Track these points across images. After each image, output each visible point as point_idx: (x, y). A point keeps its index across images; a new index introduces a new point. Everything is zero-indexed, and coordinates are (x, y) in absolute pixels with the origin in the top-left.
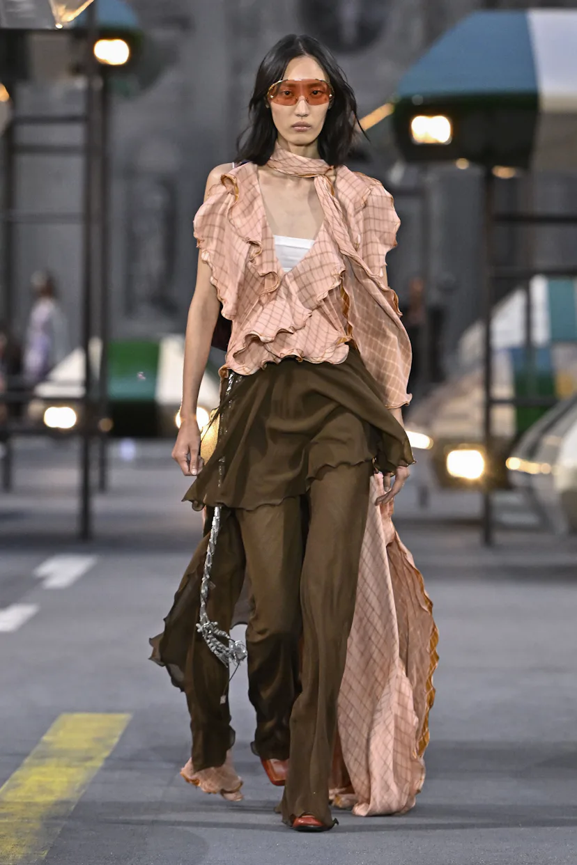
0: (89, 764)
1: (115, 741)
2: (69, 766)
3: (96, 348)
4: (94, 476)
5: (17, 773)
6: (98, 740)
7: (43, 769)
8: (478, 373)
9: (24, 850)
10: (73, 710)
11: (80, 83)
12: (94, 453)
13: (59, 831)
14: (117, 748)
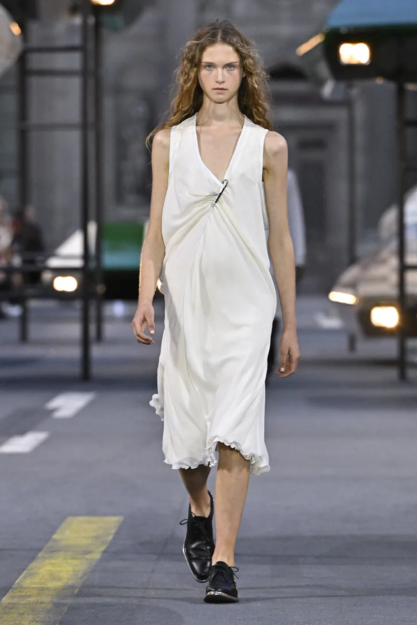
0: (89, 556)
1: (110, 537)
2: (73, 558)
3: (92, 229)
4: (93, 329)
5: (33, 565)
6: (97, 538)
7: (53, 561)
8: (394, 245)
10: (77, 514)
11: (77, 20)
12: (93, 313)
13: (66, 608)
14: (111, 544)
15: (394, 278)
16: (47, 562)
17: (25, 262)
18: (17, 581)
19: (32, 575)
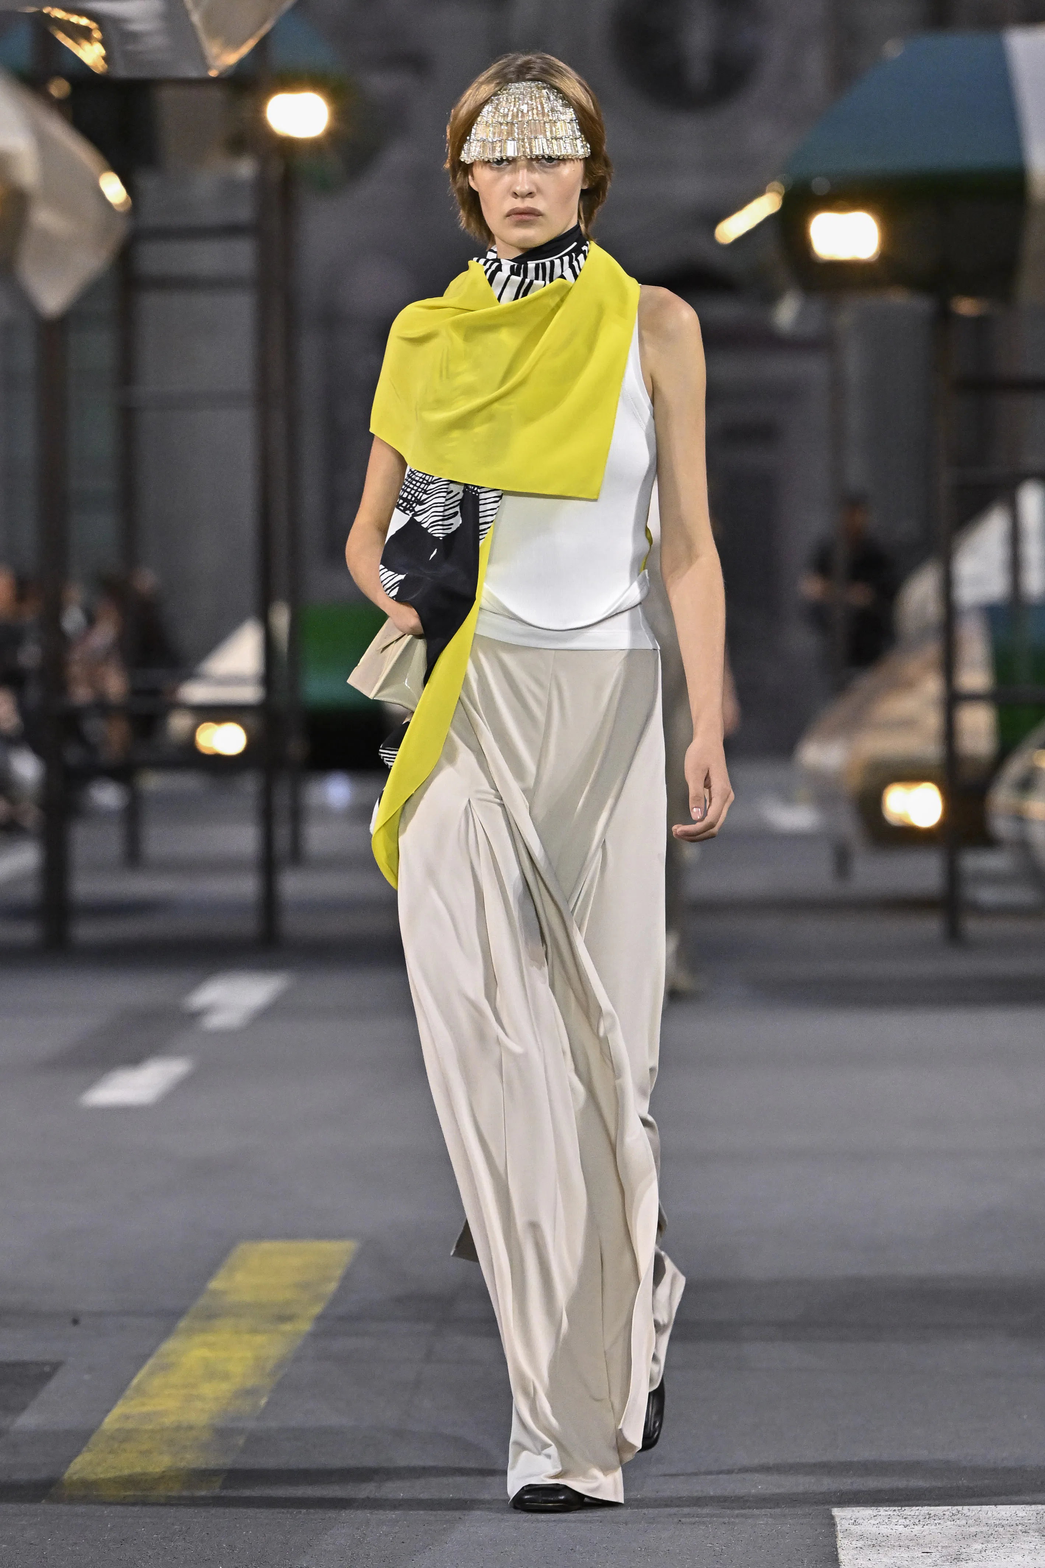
0: (287, 1327)
1: (332, 1286)
2: (254, 1331)
3: (281, 619)
4: (282, 834)
5: (167, 1346)
6: (304, 1286)
7: (211, 1338)
8: (932, 650)
10: (258, 1236)
11: (246, 168)
12: (282, 798)
13: (241, 1441)
14: (336, 1300)
15: (933, 720)
16: (198, 1339)
17: (136, 692)
18: (135, 1381)
19: (166, 1368)
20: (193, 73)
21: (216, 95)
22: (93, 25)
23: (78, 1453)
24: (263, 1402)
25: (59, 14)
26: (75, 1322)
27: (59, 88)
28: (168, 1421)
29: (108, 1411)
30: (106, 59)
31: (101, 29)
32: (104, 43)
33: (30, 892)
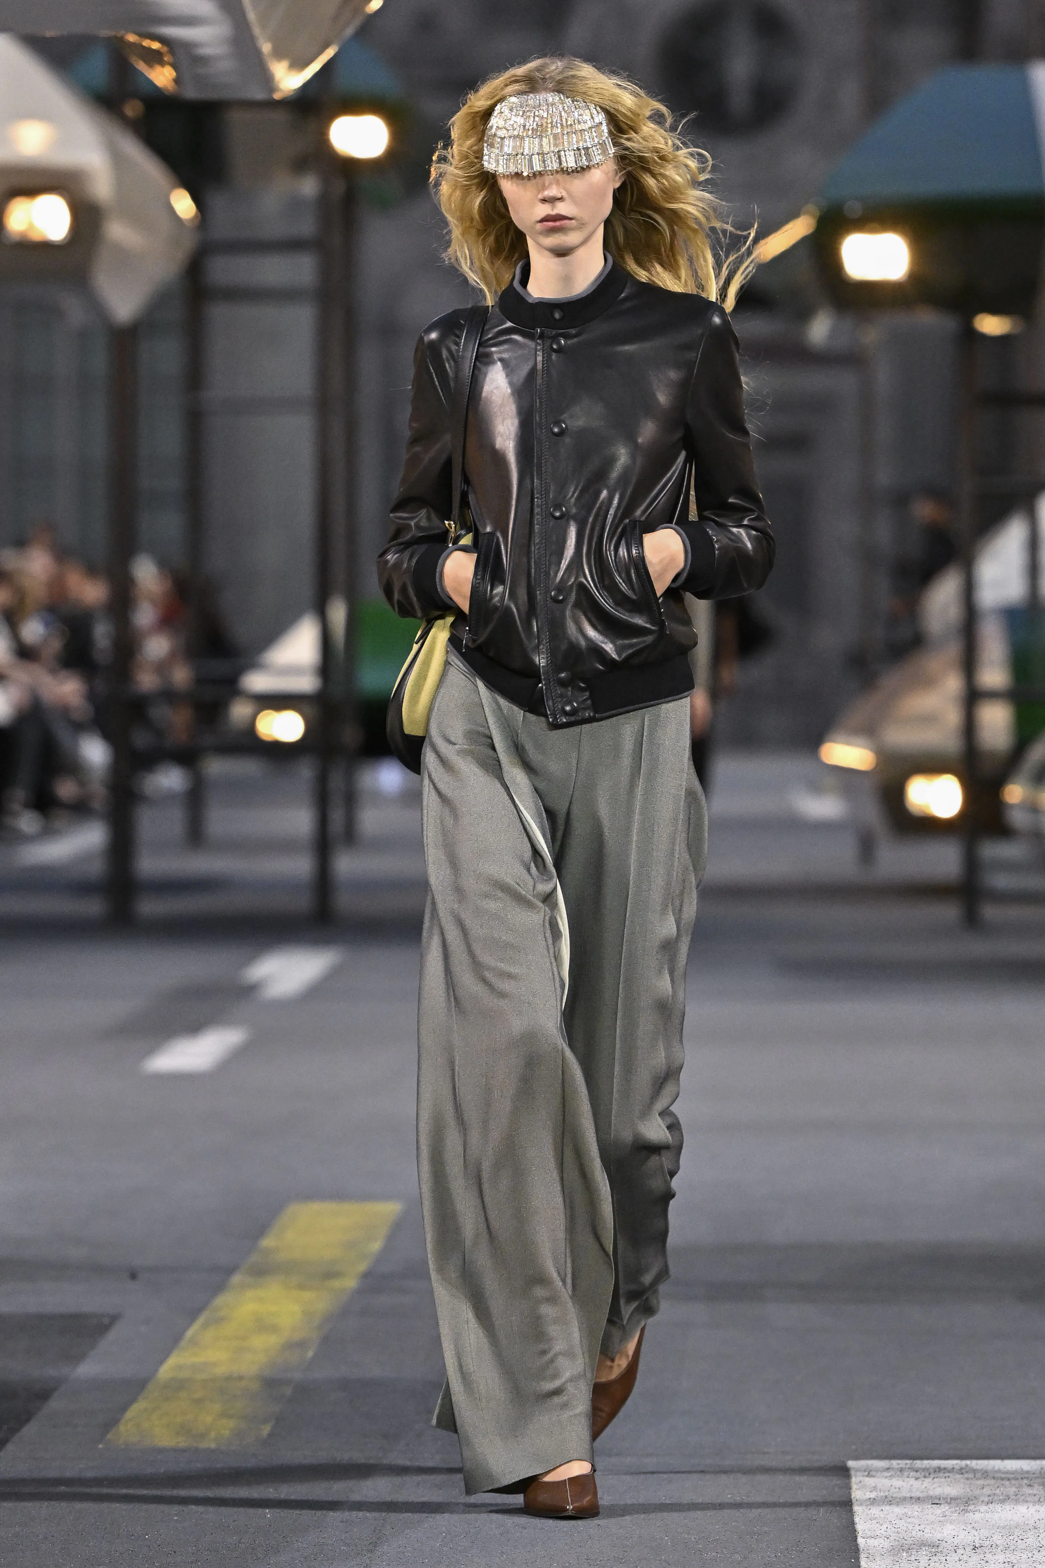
0: (336, 1284)
1: (376, 1246)
2: (303, 1287)
3: (338, 613)
4: (337, 816)
5: (220, 1300)
6: (350, 1245)
7: (262, 1293)
8: (953, 650)
9: (232, 1423)
10: (308, 1197)
11: (309, 185)
12: (336, 781)
13: (288, 1391)
14: (381, 1258)
15: (953, 717)
16: (250, 1294)
17: (200, 681)
18: (190, 1333)
19: (219, 1321)
20: (259, 95)
21: (281, 117)
22: (165, 49)
23: (133, 1400)
24: (310, 1354)
25: (131, 38)
26: (133, 1276)
27: (133, 109)
28: (220, 1371)
29: (161, 1362)
30: (177, 81)
31: (172, 51)
32: (174, 66)
33: (97, 869)
